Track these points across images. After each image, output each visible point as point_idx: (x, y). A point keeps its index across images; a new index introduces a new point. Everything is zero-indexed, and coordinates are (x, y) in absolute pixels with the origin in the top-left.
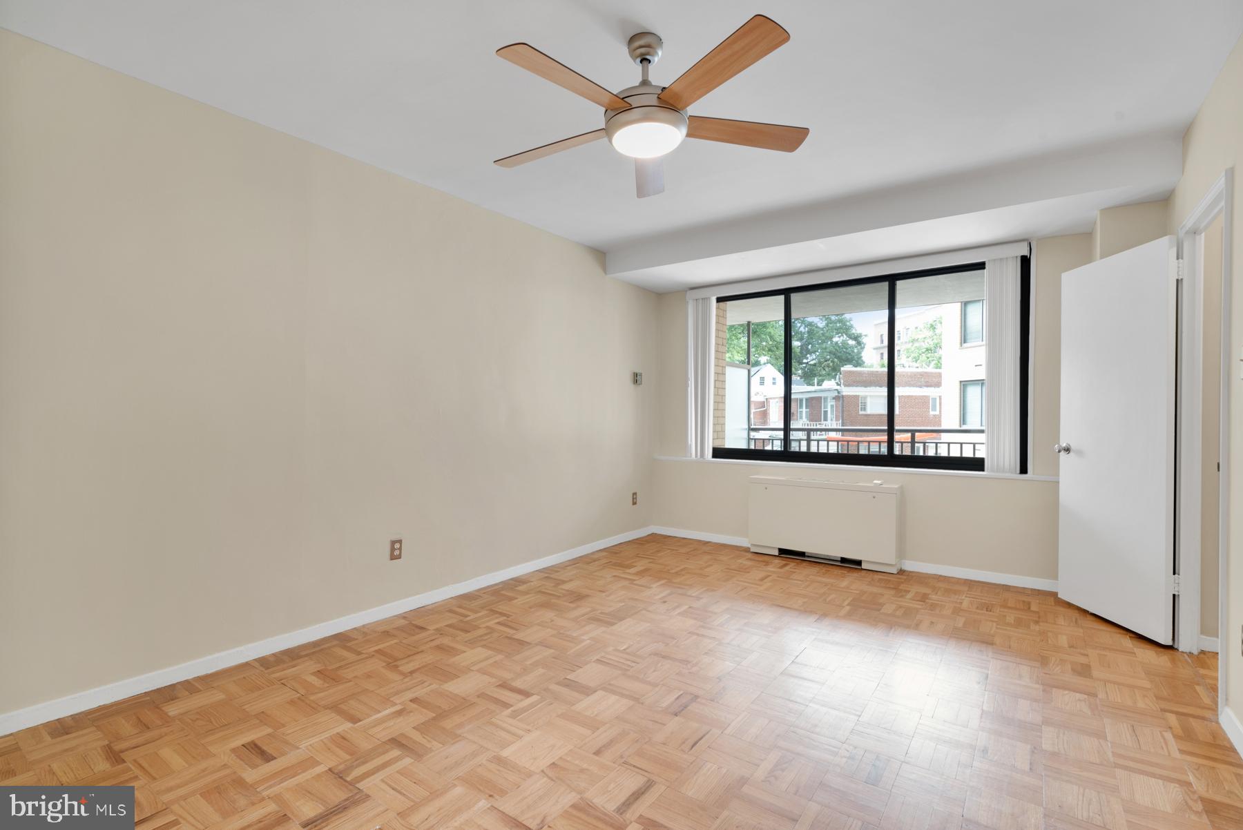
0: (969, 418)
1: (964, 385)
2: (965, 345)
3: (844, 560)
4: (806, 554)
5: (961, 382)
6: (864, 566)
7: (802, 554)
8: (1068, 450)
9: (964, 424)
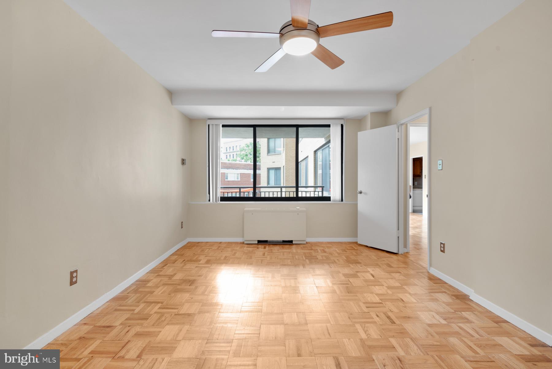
0: (270, 182)
1: (269, 169)
2: (269, 154)
3: (284, 241)
4: (268, 241)
5: (268, 168)
6: (294, 243)
7: (266, 241)
8: (361, 193)
9: (269, 184)
